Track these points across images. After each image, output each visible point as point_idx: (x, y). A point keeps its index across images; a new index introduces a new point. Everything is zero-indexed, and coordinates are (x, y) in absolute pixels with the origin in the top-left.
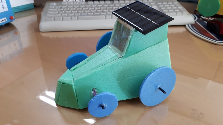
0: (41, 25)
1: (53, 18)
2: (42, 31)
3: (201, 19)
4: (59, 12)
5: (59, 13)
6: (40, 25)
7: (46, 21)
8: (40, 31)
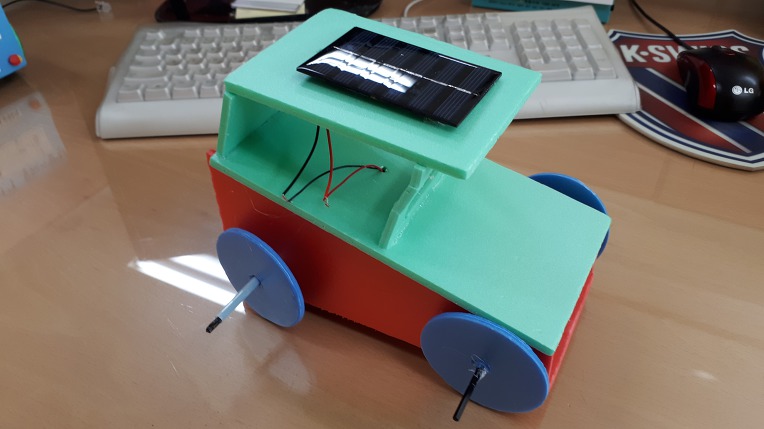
1: (139, 92)
5: (164, 71)
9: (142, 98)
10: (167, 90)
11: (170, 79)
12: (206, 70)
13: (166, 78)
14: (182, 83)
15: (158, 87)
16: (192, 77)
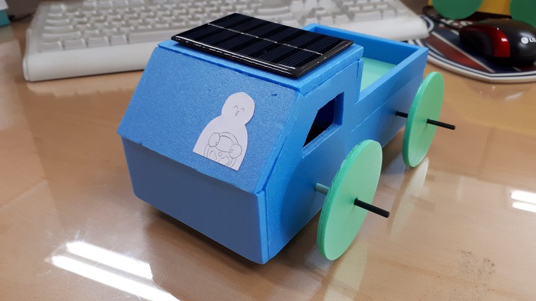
0: (27, 64)
1: (59, 43)
2: (32, 80)
3: (441, 25)
4: (75, 27)
5: (75, 29)
6: (24, 64)
7: (40, 52)
8: (27, 78)
9: (62, 48)
10: (83, 41)
11: (83, 33)
12: (110, 26)
13: (79, 33)
14: (94, 35)
15: (74, 39)
16: (101, 31)
